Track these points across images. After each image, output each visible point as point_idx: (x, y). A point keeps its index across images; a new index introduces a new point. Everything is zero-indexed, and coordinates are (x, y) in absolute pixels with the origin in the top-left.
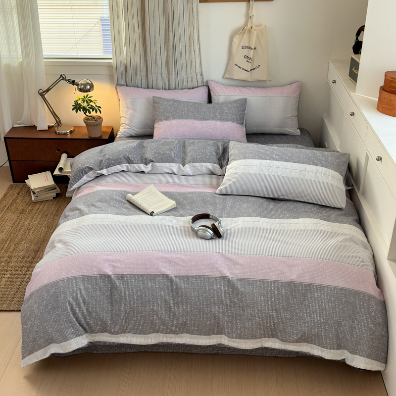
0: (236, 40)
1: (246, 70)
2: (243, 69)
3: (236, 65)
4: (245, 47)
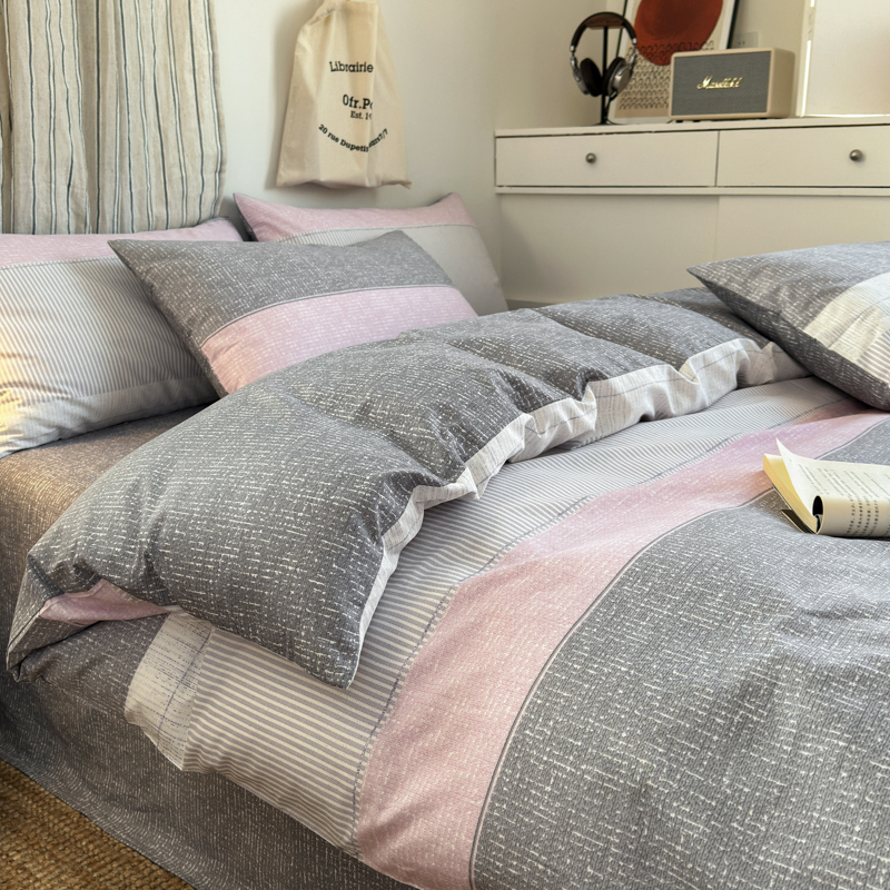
0: (306, 41)
1: (353, 147)
2: (344, 143)
3: (323, 129)
4: (338, 68)
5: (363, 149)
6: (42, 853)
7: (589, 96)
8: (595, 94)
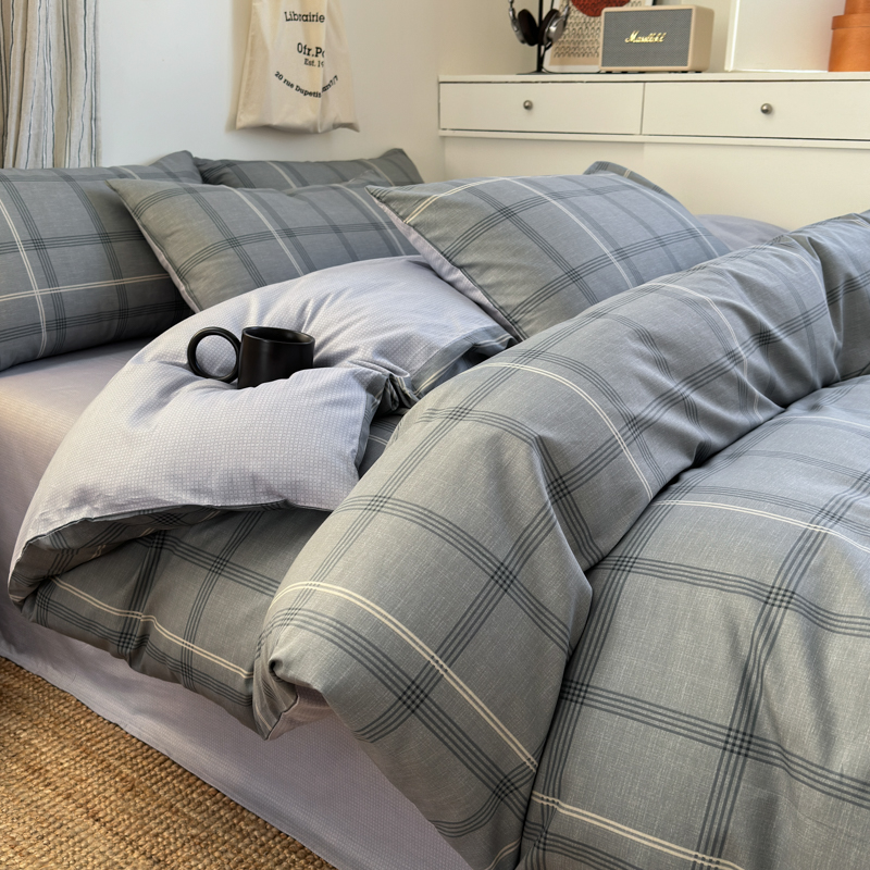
2: (298, 89)
3: (279, 75)
4: (292, 17)
5: (316, 95)
6: (46, 731)
7: (526, 45)
8: (531, 44)
